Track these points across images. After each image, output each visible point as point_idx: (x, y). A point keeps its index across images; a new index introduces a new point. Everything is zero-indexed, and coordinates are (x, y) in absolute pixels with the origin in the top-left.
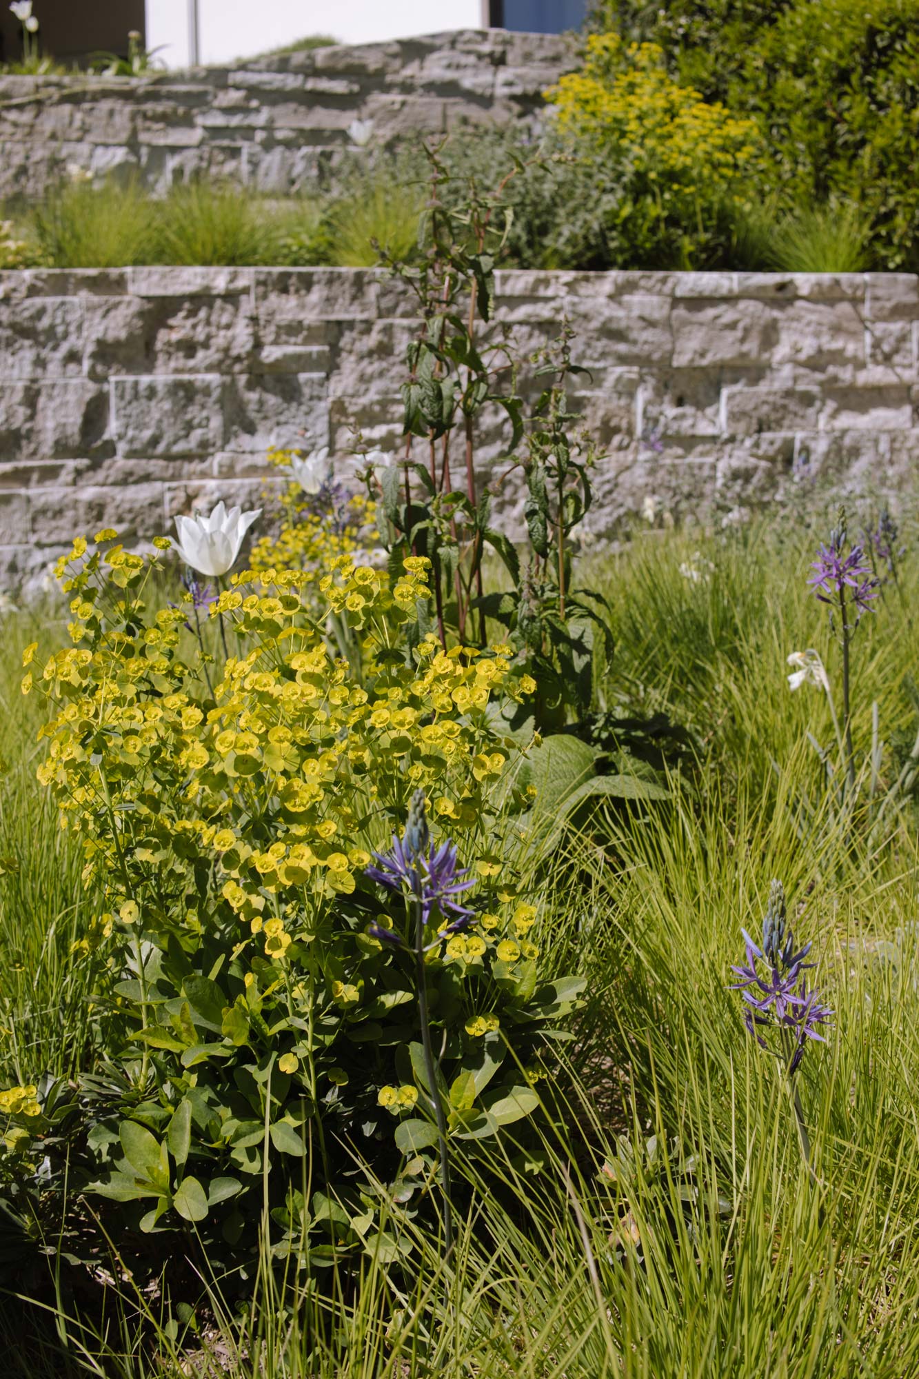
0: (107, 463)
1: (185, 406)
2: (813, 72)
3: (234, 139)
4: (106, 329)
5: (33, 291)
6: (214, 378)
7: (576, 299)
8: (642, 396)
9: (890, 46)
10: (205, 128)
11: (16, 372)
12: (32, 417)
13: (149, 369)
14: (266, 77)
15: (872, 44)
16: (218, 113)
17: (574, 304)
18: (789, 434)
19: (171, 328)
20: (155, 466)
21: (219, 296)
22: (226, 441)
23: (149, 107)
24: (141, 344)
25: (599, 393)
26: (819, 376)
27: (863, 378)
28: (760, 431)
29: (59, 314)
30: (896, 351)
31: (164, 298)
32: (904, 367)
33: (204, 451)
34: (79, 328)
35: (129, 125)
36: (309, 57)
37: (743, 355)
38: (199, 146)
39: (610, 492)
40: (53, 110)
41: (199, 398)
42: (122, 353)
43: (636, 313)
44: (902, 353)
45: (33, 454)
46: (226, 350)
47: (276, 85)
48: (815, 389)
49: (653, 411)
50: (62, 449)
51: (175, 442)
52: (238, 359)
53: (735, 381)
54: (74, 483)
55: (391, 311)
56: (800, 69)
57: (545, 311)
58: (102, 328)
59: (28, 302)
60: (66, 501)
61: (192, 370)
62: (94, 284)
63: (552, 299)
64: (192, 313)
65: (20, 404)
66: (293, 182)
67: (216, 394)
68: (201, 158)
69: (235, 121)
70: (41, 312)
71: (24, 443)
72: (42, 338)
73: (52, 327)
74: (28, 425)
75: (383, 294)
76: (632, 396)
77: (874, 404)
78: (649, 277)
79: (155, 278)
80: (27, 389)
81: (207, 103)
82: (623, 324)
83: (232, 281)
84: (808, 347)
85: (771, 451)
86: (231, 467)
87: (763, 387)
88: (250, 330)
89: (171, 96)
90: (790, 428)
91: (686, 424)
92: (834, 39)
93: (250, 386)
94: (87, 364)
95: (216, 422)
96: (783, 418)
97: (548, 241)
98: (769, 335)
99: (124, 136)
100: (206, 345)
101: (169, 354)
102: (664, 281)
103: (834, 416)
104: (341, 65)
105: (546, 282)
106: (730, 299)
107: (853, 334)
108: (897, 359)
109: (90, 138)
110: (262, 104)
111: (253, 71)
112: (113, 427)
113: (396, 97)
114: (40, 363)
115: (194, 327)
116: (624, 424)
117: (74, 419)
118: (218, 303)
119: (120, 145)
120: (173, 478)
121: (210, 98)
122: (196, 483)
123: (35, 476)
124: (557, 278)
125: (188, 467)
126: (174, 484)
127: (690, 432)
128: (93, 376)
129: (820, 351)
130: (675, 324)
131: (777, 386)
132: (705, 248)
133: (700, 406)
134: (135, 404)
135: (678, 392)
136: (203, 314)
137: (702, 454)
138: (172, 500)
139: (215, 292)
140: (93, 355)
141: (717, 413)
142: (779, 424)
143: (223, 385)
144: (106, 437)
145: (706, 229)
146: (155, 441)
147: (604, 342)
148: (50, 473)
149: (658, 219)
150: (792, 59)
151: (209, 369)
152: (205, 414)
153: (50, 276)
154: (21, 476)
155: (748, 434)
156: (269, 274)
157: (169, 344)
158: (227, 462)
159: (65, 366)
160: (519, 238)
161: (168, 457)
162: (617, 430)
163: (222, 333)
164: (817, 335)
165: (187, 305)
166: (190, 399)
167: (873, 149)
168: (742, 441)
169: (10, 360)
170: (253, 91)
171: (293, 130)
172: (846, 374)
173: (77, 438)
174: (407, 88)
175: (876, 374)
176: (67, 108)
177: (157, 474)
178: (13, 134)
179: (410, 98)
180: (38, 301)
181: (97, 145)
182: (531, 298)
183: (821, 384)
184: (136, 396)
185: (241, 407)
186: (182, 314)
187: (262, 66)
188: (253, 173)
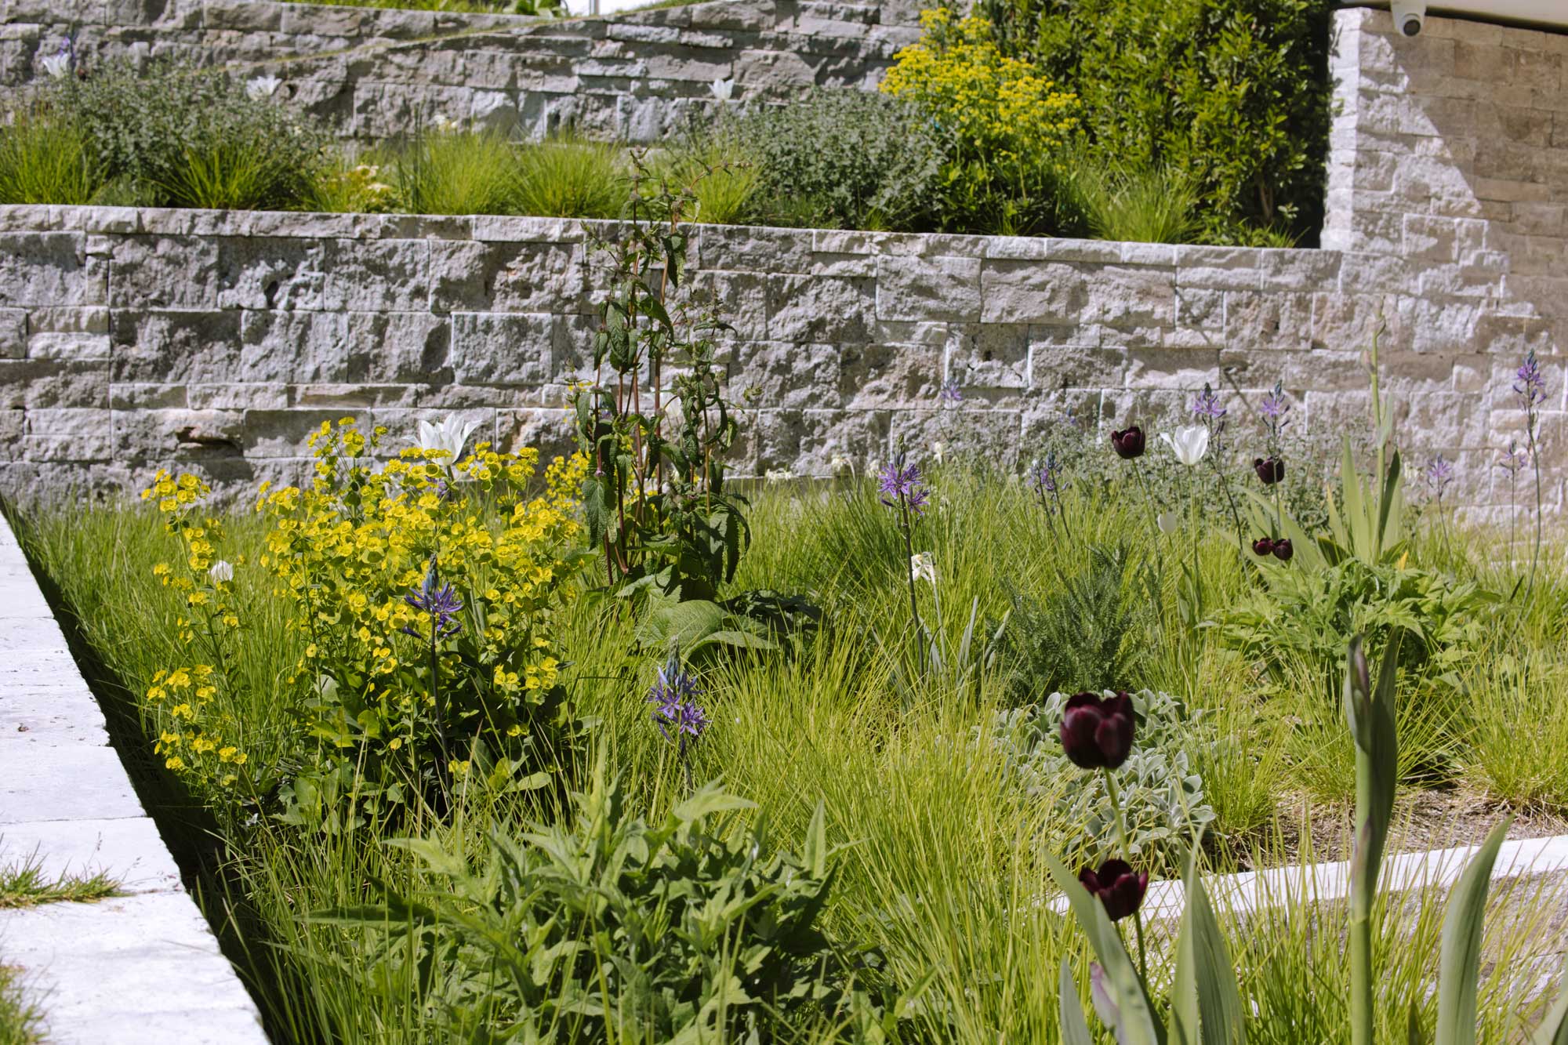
0: (445, 388)
1: (518, 341)
2: (1153, 45)
3: (609, 89)
4: (449, 270)
5: (386, 233)
6: (545, 317)
7: (889, 258)
8: (950, 349)
9: (1221, 24)
10: (581, 76)
11: (367, 304)
12: (380, 344)
13: (488, 306)
14: (642, 30)
15: (1206, 20)
16: (594, 63)
17: (886, 262)
18: (1095, 390)
19: (509, 270)
20: (488, 393)
21: (554, 243)
22: (554, 374)
23: (528, 55)
24: (482, 283)
25: (907, 344)
26: (1126, 336)
27: (1170, 339)
28: (1065, 385)
29: (409, 253)
30: (1206, 316)
31: (503, 243)
32: (1213, 330)
33: (533, 382)
34: (426, 266)
35: (509, 72)
36: (685, 11)
37: (1050, 314)
38: (574, 94)
39: (916, 436)
40: (436, 54)
41: (531, 334)
42: (463, 291)
43: (946, 272)
44: (1211, 318)
45: (380, 376)
46: (559, 292)
47: (652, 37)
48: (1122, 349)
49: (961, 363)
50: (405, 373)
51: (508, 373)
52: (569, 300)
53: (1043, 339)
54: (415, 404)
55: (713, 262)
56: (1144, 42)
57: (858, 268)
58: (446, 267)
59: (381, 242)
60: (407, 420)
61: (525, 309)
62: (440, 228)
63: (866, 256)
64: (529, 258)
65: (369, 332)
66: (665, 131)
67: (547, 331)
68: (577, 106)
69: (611, 71)
70: (393, 251)
71: (371, 366)
72: (392, 275)
73: (402, 265)
74: (376, 351)
75: (706, 247)
76: (940, 348)
77: (1183, 366)
78: (961, 240)
79: (497, 225)
80: (376, 319)
81: (584, 53)
82: (933, 282)
83: (565, 231)
84: (1116, 308)
85: (1076, 405)
86: (558, 397)
87: (1070, 345)
88: (580, 275)
89: (549, 45)
90: (1095, 383)
91: (992, 376)
92: (1175, 15)
93: (579, 326)
94: (431, 299)
95: (546, 356)
96: (1089, 375)
97: (872, 202)
98: (1078, 297)
99: (503, 82)
100: (540, 287)
101: (507, 294)
102: (975, 243)
103: (1140, 374)
104: (716, 20)
105: (861, 241)
106: (1038, 262)
107: (1161, 298)
108: (1206, 323)
109: (470, 82)
110: (637, 56)
111: (630, 24)
112: (452, 356)
113: (769, 52)
114: (390, 296)
115: (530, 270)
116: (931, 374)
117: (417, 347)
118: (553, 248)
119: (499, 90)
120: (504, 405)
121: (588, 48)
122: (525, 410)
123: (380, 397)
124: (871, 237)
125: (518, 396)
126: (505, 410)
127: (996, 384)
128: (436, 310)
129: (1127, 312)
130: (985, 284)
131: (1083, 344)
132: (1027, 212)
133: (1007, 361)
134: (472, 336)
135: (986, 347)
136: (538, 259)
137: (1007, 405)
138: (503, 423)
139: (550, 240)
140: (437, 292)
141: (1024, 367)
142: (1085, 379)
143: (554, 323)
144: (445, 365)
145: (1030, 194)
146: (489, 370)
147: (915, 297)
148: (393, 395)
149: (984, 182)
150: (1136, 31)
151: (542, 308)
152: (536, 348)
153: (401, 219)
154: (368, 396)
155: (1053, 388)
156: (601, 224)
157: (506, 284)
158: (553, 392)
159: (411, 300)
160: (845, 199)
161: (501, 386)
162: (924, 379)
163: (555, 276)
164: (1125, 298)
165: (524, 251)
166: (523, 335)
167: (1200, 122)
168: (1048, 395)
169: (363, 292)
170: (629, 43)
171: (666, 80)
172: (1154, 336)
173: (419, 364)
174: (781, 43)
175: (1184, 337)
176: (450, 54)
177: (490, 400)
178: (398, 76)
179: (783, 54)
180: (390, 242)
181: (477, 89)
182: (845, 255)
183: (1128, 343)
184: (474, 330)
185: (570, 343)
186: (519, 259)
187: (639, 19)
188: (626, 120)
